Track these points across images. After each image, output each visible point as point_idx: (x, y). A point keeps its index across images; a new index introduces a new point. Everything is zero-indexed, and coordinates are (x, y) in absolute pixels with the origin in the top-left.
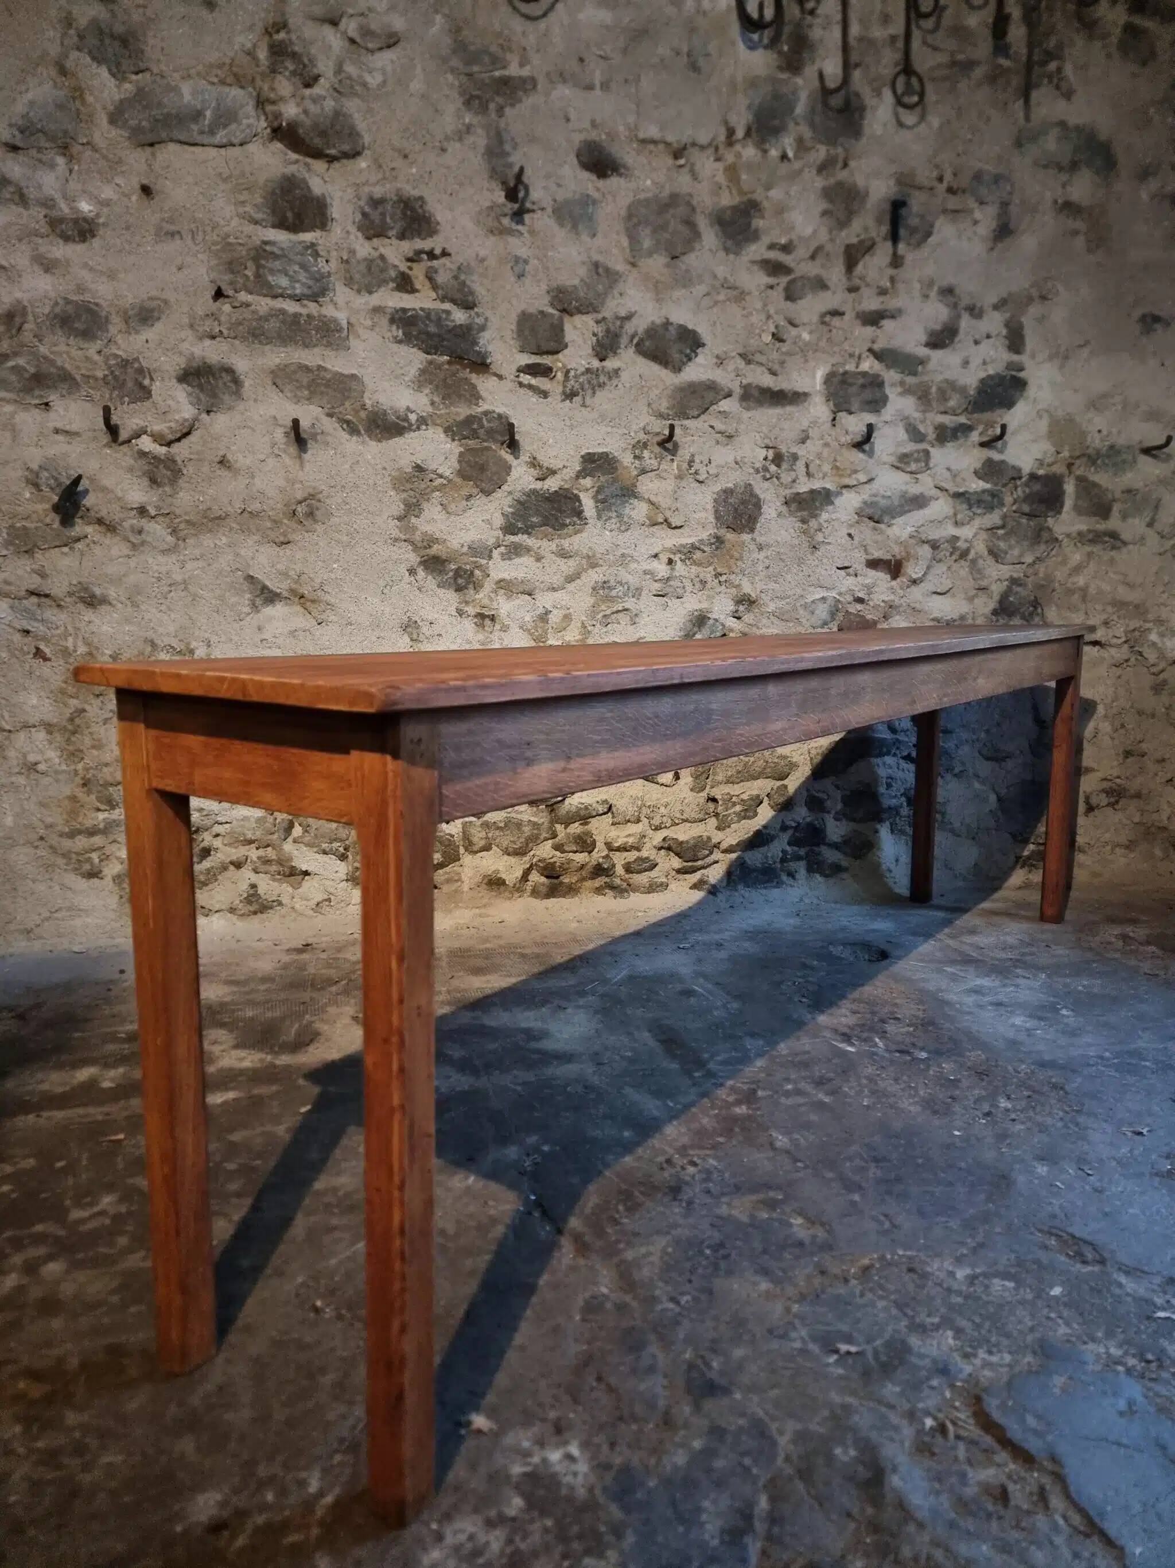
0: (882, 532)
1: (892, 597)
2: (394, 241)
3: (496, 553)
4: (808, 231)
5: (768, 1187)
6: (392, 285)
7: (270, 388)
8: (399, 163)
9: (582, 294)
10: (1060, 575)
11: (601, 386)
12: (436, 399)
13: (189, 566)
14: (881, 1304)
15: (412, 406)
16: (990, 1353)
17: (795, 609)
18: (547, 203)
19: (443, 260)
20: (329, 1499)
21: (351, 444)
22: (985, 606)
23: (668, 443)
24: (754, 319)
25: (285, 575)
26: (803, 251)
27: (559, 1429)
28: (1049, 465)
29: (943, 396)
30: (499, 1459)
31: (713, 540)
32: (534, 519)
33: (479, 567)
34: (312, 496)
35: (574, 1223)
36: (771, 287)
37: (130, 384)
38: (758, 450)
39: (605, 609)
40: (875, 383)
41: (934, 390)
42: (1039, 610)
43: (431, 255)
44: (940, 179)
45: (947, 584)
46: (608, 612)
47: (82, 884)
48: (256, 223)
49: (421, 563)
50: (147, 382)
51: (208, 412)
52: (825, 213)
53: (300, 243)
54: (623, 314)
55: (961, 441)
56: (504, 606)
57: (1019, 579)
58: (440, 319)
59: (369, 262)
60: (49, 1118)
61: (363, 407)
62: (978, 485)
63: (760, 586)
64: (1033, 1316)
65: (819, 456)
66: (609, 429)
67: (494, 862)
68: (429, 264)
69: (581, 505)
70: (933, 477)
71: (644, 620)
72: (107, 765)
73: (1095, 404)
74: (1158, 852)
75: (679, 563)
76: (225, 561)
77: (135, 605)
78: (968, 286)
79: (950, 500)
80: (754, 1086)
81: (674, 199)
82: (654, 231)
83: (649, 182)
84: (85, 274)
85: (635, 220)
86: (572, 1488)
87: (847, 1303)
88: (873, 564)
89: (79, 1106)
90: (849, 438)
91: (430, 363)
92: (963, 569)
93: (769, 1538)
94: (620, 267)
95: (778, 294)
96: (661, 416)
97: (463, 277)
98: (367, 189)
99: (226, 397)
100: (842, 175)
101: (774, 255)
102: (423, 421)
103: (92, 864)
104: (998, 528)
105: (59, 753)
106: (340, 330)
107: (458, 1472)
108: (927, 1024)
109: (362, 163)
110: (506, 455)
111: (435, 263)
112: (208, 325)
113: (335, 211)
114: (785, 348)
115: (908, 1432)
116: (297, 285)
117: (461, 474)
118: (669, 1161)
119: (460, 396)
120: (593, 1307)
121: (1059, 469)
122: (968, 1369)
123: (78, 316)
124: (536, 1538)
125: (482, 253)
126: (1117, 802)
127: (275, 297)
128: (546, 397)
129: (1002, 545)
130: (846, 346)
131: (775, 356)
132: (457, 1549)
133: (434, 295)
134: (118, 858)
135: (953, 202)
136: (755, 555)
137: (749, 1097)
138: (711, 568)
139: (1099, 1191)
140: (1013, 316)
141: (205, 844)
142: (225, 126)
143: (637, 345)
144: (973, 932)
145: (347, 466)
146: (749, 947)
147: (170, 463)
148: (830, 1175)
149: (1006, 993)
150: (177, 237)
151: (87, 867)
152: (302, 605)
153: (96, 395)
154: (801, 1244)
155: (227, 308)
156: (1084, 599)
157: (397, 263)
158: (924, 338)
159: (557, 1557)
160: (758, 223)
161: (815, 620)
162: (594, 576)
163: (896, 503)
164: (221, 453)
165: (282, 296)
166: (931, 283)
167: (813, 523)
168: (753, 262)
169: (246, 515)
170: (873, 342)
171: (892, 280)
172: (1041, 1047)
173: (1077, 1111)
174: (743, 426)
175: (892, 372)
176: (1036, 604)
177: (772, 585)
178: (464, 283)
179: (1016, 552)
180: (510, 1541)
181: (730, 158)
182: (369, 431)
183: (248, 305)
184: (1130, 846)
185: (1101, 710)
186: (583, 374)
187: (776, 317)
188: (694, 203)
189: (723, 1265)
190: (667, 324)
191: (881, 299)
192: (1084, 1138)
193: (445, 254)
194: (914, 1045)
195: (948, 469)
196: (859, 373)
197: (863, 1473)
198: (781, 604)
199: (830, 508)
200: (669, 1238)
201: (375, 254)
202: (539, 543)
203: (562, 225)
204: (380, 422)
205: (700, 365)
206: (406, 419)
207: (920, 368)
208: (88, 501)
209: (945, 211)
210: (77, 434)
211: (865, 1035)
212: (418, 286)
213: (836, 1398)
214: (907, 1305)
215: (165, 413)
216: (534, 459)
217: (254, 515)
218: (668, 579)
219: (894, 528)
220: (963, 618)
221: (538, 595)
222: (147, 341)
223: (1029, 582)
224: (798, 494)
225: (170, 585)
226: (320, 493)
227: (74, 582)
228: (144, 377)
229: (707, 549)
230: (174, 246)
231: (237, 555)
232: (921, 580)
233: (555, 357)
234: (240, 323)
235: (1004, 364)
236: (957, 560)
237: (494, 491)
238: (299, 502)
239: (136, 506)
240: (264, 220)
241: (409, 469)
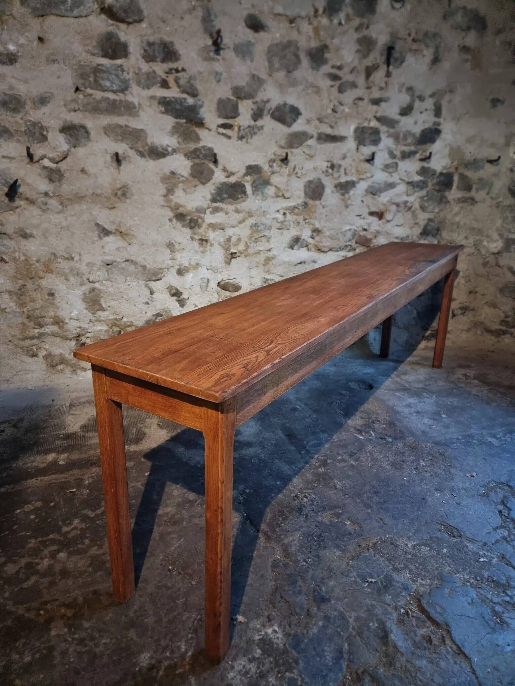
0: (376, 200)
1: (379, 228)
2: (159, 64)
3: (208, 211)
4: (350, 59)
5: (336, 507)
6: (159, 85)
7: (103, 134)
8: (161, 25)
9: (247, 90)
10: (449, 217)
11: (255, 133)
12: (180, 140)
13: (69, 219)
14: (381, 559)
15: (170, 144)
16: (422, 580)
17: (337, 234)
18: (231, 45)
19: (182, 73)
20: (190, 653)
21: (141, 162)
22: (417, 231)
23: (285, 160)
24: (324, 102)
25: (113, 222)
26: (346, 70)
27: (269, 619)
28: (448, 168)
29: (405, 138)
30: (249, 633)
31: (303, 204)
32: (225, 196)
33: (200, 218)
34: (124, 186)
35: (263, 526)
37: (37, 134)
38: (324, 163)
39: (256, 236)
40: (376, 132)
41: (401, 135)
42: (439, 232)
43: (177, 71)
44: (410, 35)
45: (402, 221)
46: (257, 237)
47: (30, 360)
48: (94, 55)
49: (174, 216)
50: (45, 133)
51: (75, 147)
52: (358, 51)
53: (115, 65)
54: (265, 99)
55: (412, 158)
56: (212, 235)
57: (432, 219)
58: (182, 102)
59: (148, 74)
60: (41, 481)
61: (147, 144)
62: (417, 178)
63: (323, 224)
64: (437, 563)
65: (350, 165)
66: (258, 154)
68: (176, 75)
69: (245, 189)
70: (399, 174)
71: (273, 240)
72: (37, 309)
73: (469, 140)
74: (479, 332)
75: (288, 214)
76: (86, 217)
77: (46, 238)
78: (419, 86)
79: (405, 185)
80: (325, 458)
81: (290, 44)
82: (280, 59)
83: (278, 35)
84: (13, 81)
85: (271, 54)
86: (277, 644)
87: (369, 560)
88: (372, 214)
89: (52, 474)
90: (364, 158)
91: (177, 123)
92: (409, 215)
93: (349, 660)
94: (264, 76)
95: (335, 90)
96: (282, 147)
97: (192, 82)
98: (146, 38)
99: (83, 140)
100: (365, 32)
101: (334, 71)
102: (174, 151)
103: (33, 351)
104: (425, 197)
105: (15, 304)
106: (135, 107)
107: (236, 640)
108: (391, 424)
109: (144, 25)
110: (212, 166)
111: (179, 75)
112: (74, 106)
113: (131, 49)
114: (337, 115)
115: (395, 615)
116: (114, 85)
117: (192, 175)
118: (296, 496)
119: (191, 139)
120: (275, 566)
121: (452, 170)
122: (415, 587)
123: (11, 102)
124: (267, 666)
125: (201, 70)
126: (465, 312)
127: (104, 91)
128: (230, 139)
129: (426, 204)
130: (364, 115)
131: (333, 119)
132: (240, 672)
133: (178, 90)
134: (45, 349)
135: (415, 46)
136: (321, 210)
137: (324, 463)
138: (302, 217)
139: (458, 504)
140: (437, 101)
141: (83, 341)
142: (78, 7)
143: (272, 114)
144: (405, 373)
145: (140, 172)
146: (316, 384)
147: (58, 171)
148: (358, 501)
149: (421, 406)
150: (56, 62)
151: (31, 352)
152: (121, 236)
153: (21, 139)
154: (350, 534)
155: (81, 96)
156: (458, 227)
157: (161, 74)
158: (398, 111)
159: (276, 673)
160: (327, 55)
161: (346, 239)
162: (251, 221)
163: (383, 186)
164: (82, 167)
165: (107, 90)
166: (403, 85)
167: (347, 196)
168: (325, 74)
169: (94, 195)
170: (376, 113)
171: (386, 83)
172: (434, 435)
173: (450, 466)
174: (317, 152)
175: (384, 127)
176: (438, 230)
177: (328, 224)
178: (192, 85)
179: (431, 207)
180: (258, 668)
181: (315, 23)
182: (149, 155)
183: (91, 95)
184: (468, 330)
185: (461, 274)
186: (247, 128)
187: (334, 101)
188: (298, 45)
189: (322, 544)
190: (285, 104)
191: (381, 92)
192: (452, 479)
193: (183, 70)
194: (386, 435)
195: (406, 171)
196: (369, 127)
197: (381, 634)
198: (332, 232)
199: (354, 189)
200: (300, 532)
201: (151, 70)
202: (227, 206)
203: (237, 56)
204: (155, 151)
205: (300, 124)
206: (166, 150)
207: (396, 125)
208: (21, 190)
209: (411, 50)
210: (13, 158)
211: (367, 429)
212: (170, 85)
213: (368, 602)
214: (391, 560)
215: (54, 148)
216: (225, 168)
217: (98, 195)
218: (283, 222)
219: (381, 197)
220: (408, 237)
221: (227, 230)
222: (44, 113)
223: (436, 220)
224: (340, 183)
225: (61, 228)
226: (128, 185)
227: (17, 227)
228: (44, 131)
229: (300, 208)
230: (55, 67)
231: (91, 214)
232: (391, 220)
233: (234, 120)
234: (88, 104)
235: (432, 123)
236: (407, 211)
237: (207, 183)
238: (119, 189)
239: (43, 192)
240: (98, 53)
241: (168, 173)
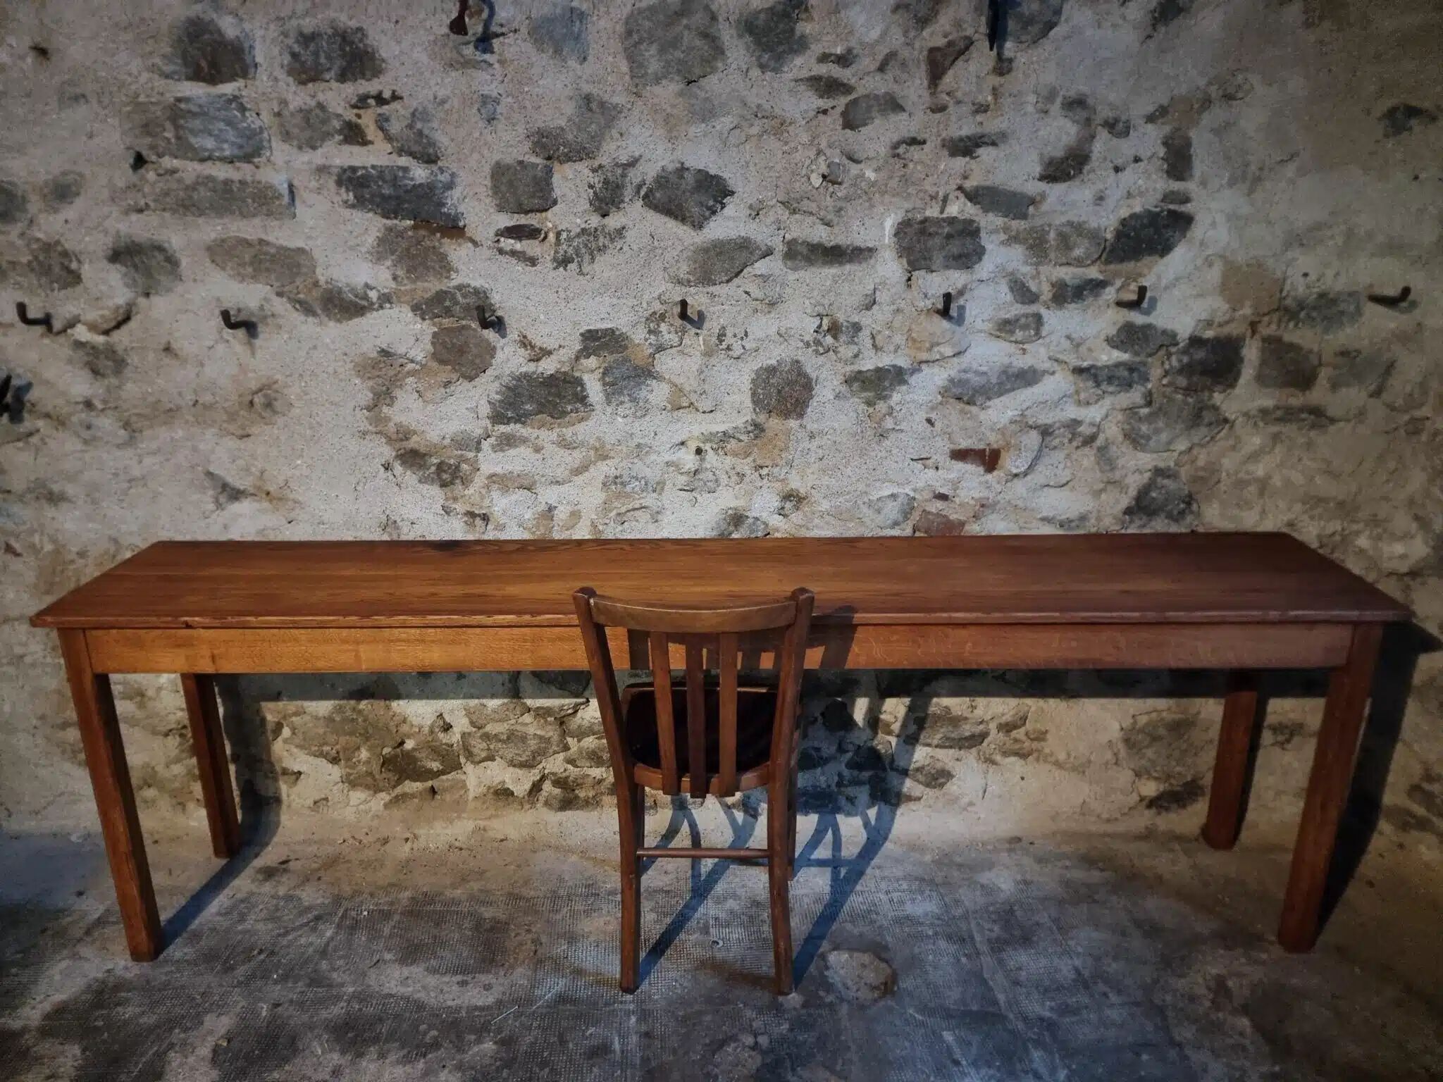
0: (973, 417)
1: (985, 493)
2: (334, 84)
3: (485, 445)
4: (874, 34)
6: (338, 138)
7: (208, 263)
9: (570, 137)
10: (1229, 463)
11: (601, 249)
12: (400, 273)
13: (148, 461)
15: (372, 282)
17: (857, 507)
18: (522, 24)
19: (396, 105)
21: (308, 327)
22: (1117, 502)
24: (798, 156)
25: (246, 471)
26: (867, 63)
28: (1220, 325)
29: (1065, 242)
31: (750, 428)
32: (528, 407)
33: (466, 461)
34: (269, 387)
36: (825, 112)
37: (57, 269)
38: (808, 320)
39: (620, 506)
40: (969, 231)
41: (1052, 235)
42: (1195, 507)
43: (381, 101)
45: (1065, 475)
46: (623, 510)
48: (167, 76)
49: (397, 457)
50: (74, 266)
51: (147, 295)
52: (898, 8)
53: (220, 96)
54: (624, 159)
55: (1089, 301)
56: (500, 503)
57: (1169, 468)
58: (396, 177)
59: (305, 113)
61: (316, 284)
62: (1109, 356)
63: (811, 480)
65: (889, 326)
66: (615, 301)
67: (499, 773)
68: (379, 110)
69: (583, 389)
70: (1048, 346)
71: (668, 517)
73: (1298, 240)
75: (711, 452)
76: (183, 456)
77: (94, 502)
78: (1107, 94)
79: (1071, 378)
82: (662, 51)
85: (636, 37)
88: (960, 455)
90: (929, 303)
91: (390, 229)
92: (1087, 458)
94: (619, 99)
95: (833, 121)
96: (679, 282)
97: (419, 125)
98: (294, 23)
99: (162, 278)
101: (823, 70)
102: (386, 299)
104: (1141, 407)
106: (280, 196)
110: (490, 334)
111: (385, 109)
112: (134, 199)
113: (258, 54)
114: (841, 192)
116: (226, 146)
117: (435, 356)
119: (427, 268)
121: (1234, 330)
125: (442, 93)
126: (1288, 741)
127: (203, 160)
128: (534, 265)
129: (1144, 428)
130: (928, 185)
131: (828, 202)
133: (389, 148)
136: (806, 444)
138: (750, 459)
140: (1178, 129)
143: (646, 197)
145: (303, 353)
147: (110, 352)
150: (82, 101)
152: (271, 501)
155: (151, 177)
156: (1262, 492)
157: (340, 111)
158: (1038, 170)
160: (804, 28)
161: (879, 519)
162: (604, 469)
163: (994, 381)
164: (164, 341)
165: (210, 158)
166: (1051, 96)
167: (881, 406)
168: (799, 81)
169: (199, 406)
170: (966, 178)
171: (995, 92)
174: (789, 291)
175: (991, 216)
176: (1189, 500)
177: (826, 480)
178: (420, 133)
179: (1164, 437)
182: (326, 310)
183: (173, 171)
186: (578, 236)
187: (828, 152)
188: (715, 7)
190: (682, 170)
191: (979, 118)
193: (395, 97)
195: (1068, 337)
196: (944, 220)
198: (837, 501)
199: (904, 388)
201: (313, 103)
202: (536, 432)
203: (541, 50)
204: (337, 302)
205: (729, 218)
206: (366, 297)
207: (1031, 209)
208: (33, 396)
212: (369, 137)
215: (97, 299)
216: (525, 337)
217: (208, 407)
218: (696, 472)
219: (990, 411)
220: (1083, 518)
221: (539, 489)
222: (66, 221)
223: (1184, 472)
224: (860, 372)
225: (130, 481)
226: (276, 382)
227: (32, 478)
228: (71, 261)
229: (742, 437)
230: (82, 111)
231: (195, 449)
232: (1026, 474)
233: (544, 214)
234: (166, 194)
235: (1159, 196)
236: (1077, 448)
237: (477, 376)
238: (256, 393)
239: (80, 399)
240: (175, 72)
241: (374, 355)
